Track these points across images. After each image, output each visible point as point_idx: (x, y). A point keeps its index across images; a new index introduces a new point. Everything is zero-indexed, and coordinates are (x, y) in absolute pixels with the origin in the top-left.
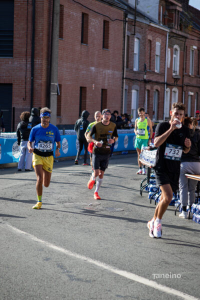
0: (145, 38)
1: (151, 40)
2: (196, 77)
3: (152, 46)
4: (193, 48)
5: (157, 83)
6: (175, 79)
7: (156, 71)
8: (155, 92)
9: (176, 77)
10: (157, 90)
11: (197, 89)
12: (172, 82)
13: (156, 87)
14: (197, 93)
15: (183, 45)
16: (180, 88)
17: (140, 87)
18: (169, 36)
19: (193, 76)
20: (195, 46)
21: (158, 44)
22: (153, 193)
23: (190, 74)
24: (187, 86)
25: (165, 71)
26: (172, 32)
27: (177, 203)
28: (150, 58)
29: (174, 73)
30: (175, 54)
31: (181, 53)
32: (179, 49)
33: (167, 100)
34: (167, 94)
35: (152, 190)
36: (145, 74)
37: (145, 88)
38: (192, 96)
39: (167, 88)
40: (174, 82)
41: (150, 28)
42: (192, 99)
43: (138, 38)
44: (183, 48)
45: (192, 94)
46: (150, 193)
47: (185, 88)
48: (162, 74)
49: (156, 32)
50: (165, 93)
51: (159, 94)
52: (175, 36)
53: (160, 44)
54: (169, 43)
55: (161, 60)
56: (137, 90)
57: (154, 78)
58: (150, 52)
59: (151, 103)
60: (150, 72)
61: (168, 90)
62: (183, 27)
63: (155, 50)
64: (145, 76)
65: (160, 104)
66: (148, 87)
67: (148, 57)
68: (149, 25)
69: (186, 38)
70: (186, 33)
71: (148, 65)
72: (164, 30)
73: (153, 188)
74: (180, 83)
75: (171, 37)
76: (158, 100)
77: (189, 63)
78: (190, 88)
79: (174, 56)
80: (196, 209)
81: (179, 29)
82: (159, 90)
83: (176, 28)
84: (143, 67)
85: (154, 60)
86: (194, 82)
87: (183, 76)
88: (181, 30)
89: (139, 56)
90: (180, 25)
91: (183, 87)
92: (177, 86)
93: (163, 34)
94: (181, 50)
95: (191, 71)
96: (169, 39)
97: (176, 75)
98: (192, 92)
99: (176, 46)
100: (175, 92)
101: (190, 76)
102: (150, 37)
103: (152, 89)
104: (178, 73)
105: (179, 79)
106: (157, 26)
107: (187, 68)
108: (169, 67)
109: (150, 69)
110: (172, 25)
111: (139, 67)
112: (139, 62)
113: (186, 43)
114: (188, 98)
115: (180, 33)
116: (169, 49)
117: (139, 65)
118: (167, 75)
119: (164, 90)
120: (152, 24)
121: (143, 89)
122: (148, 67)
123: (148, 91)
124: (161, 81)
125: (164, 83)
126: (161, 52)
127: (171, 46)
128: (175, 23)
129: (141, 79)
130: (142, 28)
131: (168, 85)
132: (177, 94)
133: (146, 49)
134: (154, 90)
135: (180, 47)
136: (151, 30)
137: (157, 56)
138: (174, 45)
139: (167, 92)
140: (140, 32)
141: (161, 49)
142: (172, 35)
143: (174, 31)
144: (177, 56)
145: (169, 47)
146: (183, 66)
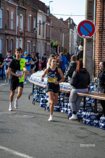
0: (5, 9)
1: (9, 10)
2: (31, 32)
3: (9, 14)
4: (29, 16)
5: (12, 35)
6: (21, 33)
7: (11, 29)
8: (11, 41)
9: (21, 32)
10: (12, 39)
11: (31, 39)
12: (19, 35)
13: (12, 38)
14: (32, 41)
15: (25, 14)
16: (24, 38)
17: (4, 38)
18: (18, 9)
19: (30, 32)
20: (31, 15)
21: (12, 13)
22: (43, 103)
23: (28, 31)
24: (27, 37)
25: (16, 28)
26: (19, 7)
27: (62, 109)
28: (8, 21)
29: (20, 30)
30: (21, 19)
31: (23, 18)
32: (22, 16)
33: (17, 45)
34: (17, 42)
35: (42, 101)
36: (6, 30)
37: (6, 38)
38: (29, 42)
39: (17, 38)
40: (21, 35)
41: (8, 4)
42: (29, 44)
43: (2, 10)
44: (24, 16)
45: (29, 41)
46: (41, 103)
47: (26, 38)
48: (14, 30)
49: (11, 6)
50: (16, 41)
51: (13, 42)
52: (21, 8)
53: (13, 13)
54: (17, 12)
55: (14, 22)
56: (2, 40)
57: (10, 33)
58: (8, 18)
59: (9, 47)
60: (8, 29)
61: (17, 39)
62: (24, 4)
63: (10, 17)
64: (6, 31)
65: (14, 47)
66: (8, 38)
67: (7, 20)
68: (8, 2)
69: (26, 10)
70: (26, 7)
71: (7, 25)
72: (15, 5)
73: (43, 100)
74: (23, 35)
75: (19, 9)
76: (13, 45)
77: (28, 24)
78: (28, 38)
79: (20, 20)
80: (85, 115)
81: (22, 5)
82: (13, 39)
83: (21, 4)
84: (5, 26)
85: (10, 22)
86: (30, 35)
87: (25, 32)
88: (23, 5)
89: (3, 20)
90: (23, 3)
91: (25, 38)
92: (22, 37)
93: (15, 8)
94: (23, 17)
95: (29, 29)
96: (18, 10)
97: (21, 31)
98: (29, 40)
99: (21, 15)
100: (21, 40)
101: (28, 32)
102: (8, 9)
103: (9, 38)
104: (22, 30)
105: (23, 33)
106: (12, 3)
107: (27, 27)
108: (18, 26)
109: (8, 27)
110: (19, 2)
111: (3, 26)
112: (3, 23)
113: (26, 13)
114: (27, 44)
115: (23, 7)
116: (18, 16)
117: (3, 25)
118: (17, 31)
119: (16, 39)
120: (9, 2)
121: (5, 39)
122: (7, 27)
123: (8, 40)
124: (14, 34)
125: (16, 36)
126: (14, 18)
127: (19, 15)
128: (20, 2)
129: (4, 33)
130: (4, 4)
131: (18, 37)
132: (22, 42)
133: (6, 16)
134: (11, 40)
135: (23, 15)
136: (8, 5)
137: (12, 20)
138: (20, 14)
139: (17, 40)
140: (3, 6)
141: (14, 16)
142: (19, 8)
143: (20, 6)
144: (21, 20)
145: (17, 15)
146: (25, 26)
